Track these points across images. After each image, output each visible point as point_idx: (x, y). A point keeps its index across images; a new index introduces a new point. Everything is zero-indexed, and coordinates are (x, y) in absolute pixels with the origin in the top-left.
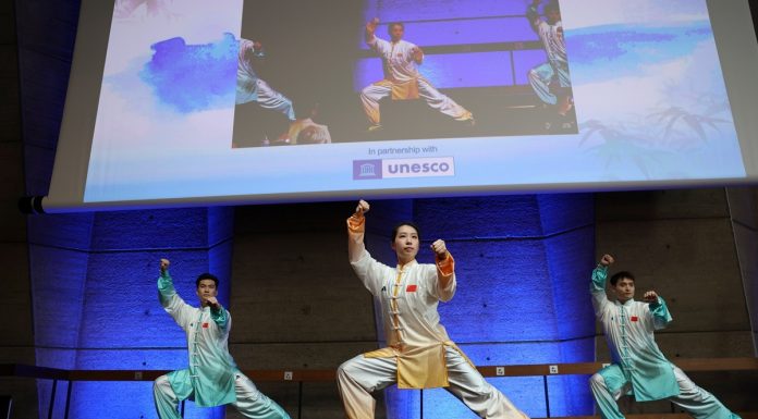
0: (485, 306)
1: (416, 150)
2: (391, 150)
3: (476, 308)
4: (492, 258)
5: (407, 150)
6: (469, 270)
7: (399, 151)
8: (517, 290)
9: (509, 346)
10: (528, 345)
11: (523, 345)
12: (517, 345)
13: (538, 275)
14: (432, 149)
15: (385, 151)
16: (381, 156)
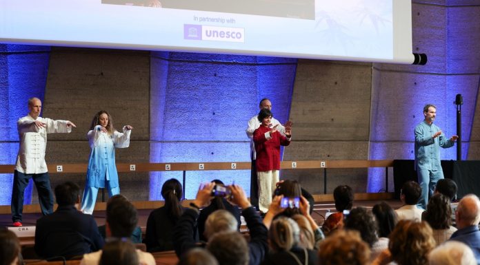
0: (214, 114)
1: (222, 21)
2: (208, 19)
3: (208, 116)
4: (221, 77)
5: (218, 20)
6: (207, 86)
7: (213, 20)
8: (235, 103)
9: (227, 144)
10: (238, 144)
11: (235, 144)
12: (232, 144)
13: (250, 92)
14: (232, 21)
15: (204, 19)
16: (201, 23)
